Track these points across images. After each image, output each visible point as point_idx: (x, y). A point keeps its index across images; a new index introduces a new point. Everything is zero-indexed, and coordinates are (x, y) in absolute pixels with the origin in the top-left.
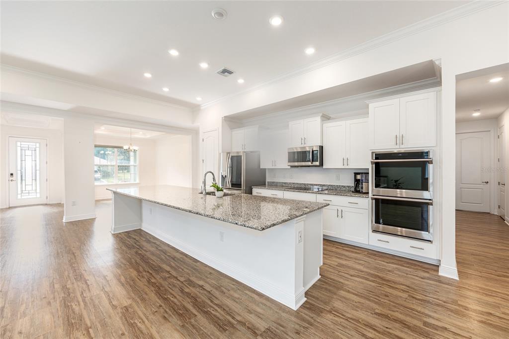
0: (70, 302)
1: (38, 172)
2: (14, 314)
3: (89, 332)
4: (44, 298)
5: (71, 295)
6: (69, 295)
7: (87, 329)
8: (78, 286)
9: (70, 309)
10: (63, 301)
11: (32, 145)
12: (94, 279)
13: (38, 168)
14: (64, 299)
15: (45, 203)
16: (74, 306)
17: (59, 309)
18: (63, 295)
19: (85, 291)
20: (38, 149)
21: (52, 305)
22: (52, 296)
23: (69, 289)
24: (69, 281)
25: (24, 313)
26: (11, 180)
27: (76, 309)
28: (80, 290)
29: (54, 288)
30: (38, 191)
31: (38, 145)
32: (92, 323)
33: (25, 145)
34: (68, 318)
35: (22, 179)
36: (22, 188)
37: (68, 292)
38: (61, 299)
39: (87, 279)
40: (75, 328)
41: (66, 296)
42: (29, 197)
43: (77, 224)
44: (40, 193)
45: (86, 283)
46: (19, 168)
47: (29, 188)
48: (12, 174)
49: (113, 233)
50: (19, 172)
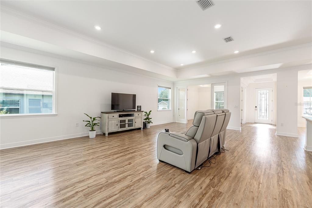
1: (268, 106)
2: (238, 160)
3: (259, 184)
11: (265, 91)
13: (268, 104)
15: (271, 123)
16: (259, 171)
20: (268, 93)
25: (241, 162)
26: (256, 110)
27: (259, 173)
30: (267, 116)
31: (268, 91)
33: (262, 92)
34: (254, 174)
35: (260, 110)
36: (260, 114)
40: (254, 179)
42: (263, 119)
43: (283, 138)
44: (268, 117)
46: (259, 104)
47: (263, 114)
48: (256, 107)
49: (305, 149)
50: (259, 106)
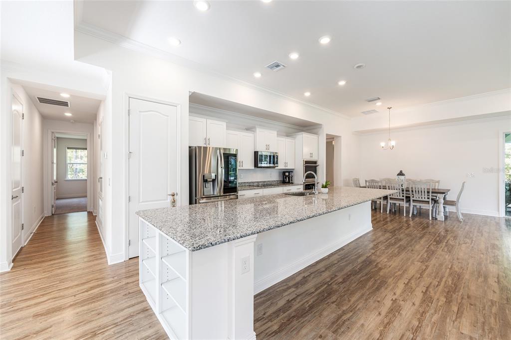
0: (451, 286)
4: (472, 305)
5: (447, 290)
6: (448, 292)
7: (451, 268)
8: (435, 293)
9: (454, 282)
10: (457, 290)
12: (417, 289)
14: (454, 292)
17: (462, 287)
18: (454, 296)
19: (434, 286)
21: (467, 294)
22: (464, 301)
23: (445, 297)
24: (439, 304)
28: (437, 289)
29: (458, 309)
32: (446, 269)
37: (448, 294)
38: (457, 293)
39: (422, 294)
41: (452, 293)
45: (426, 291)
